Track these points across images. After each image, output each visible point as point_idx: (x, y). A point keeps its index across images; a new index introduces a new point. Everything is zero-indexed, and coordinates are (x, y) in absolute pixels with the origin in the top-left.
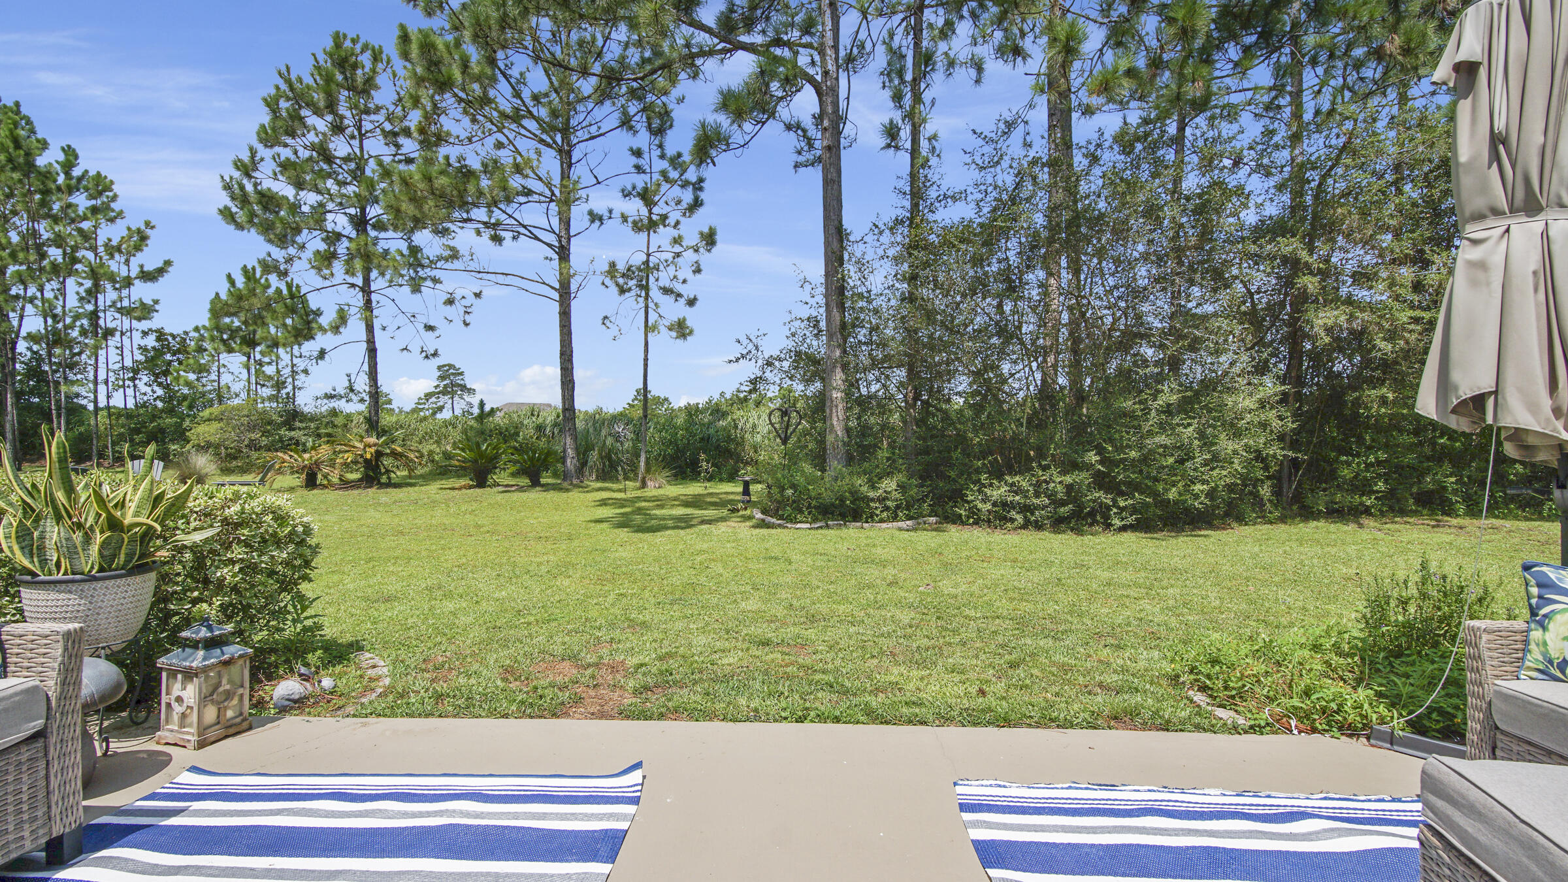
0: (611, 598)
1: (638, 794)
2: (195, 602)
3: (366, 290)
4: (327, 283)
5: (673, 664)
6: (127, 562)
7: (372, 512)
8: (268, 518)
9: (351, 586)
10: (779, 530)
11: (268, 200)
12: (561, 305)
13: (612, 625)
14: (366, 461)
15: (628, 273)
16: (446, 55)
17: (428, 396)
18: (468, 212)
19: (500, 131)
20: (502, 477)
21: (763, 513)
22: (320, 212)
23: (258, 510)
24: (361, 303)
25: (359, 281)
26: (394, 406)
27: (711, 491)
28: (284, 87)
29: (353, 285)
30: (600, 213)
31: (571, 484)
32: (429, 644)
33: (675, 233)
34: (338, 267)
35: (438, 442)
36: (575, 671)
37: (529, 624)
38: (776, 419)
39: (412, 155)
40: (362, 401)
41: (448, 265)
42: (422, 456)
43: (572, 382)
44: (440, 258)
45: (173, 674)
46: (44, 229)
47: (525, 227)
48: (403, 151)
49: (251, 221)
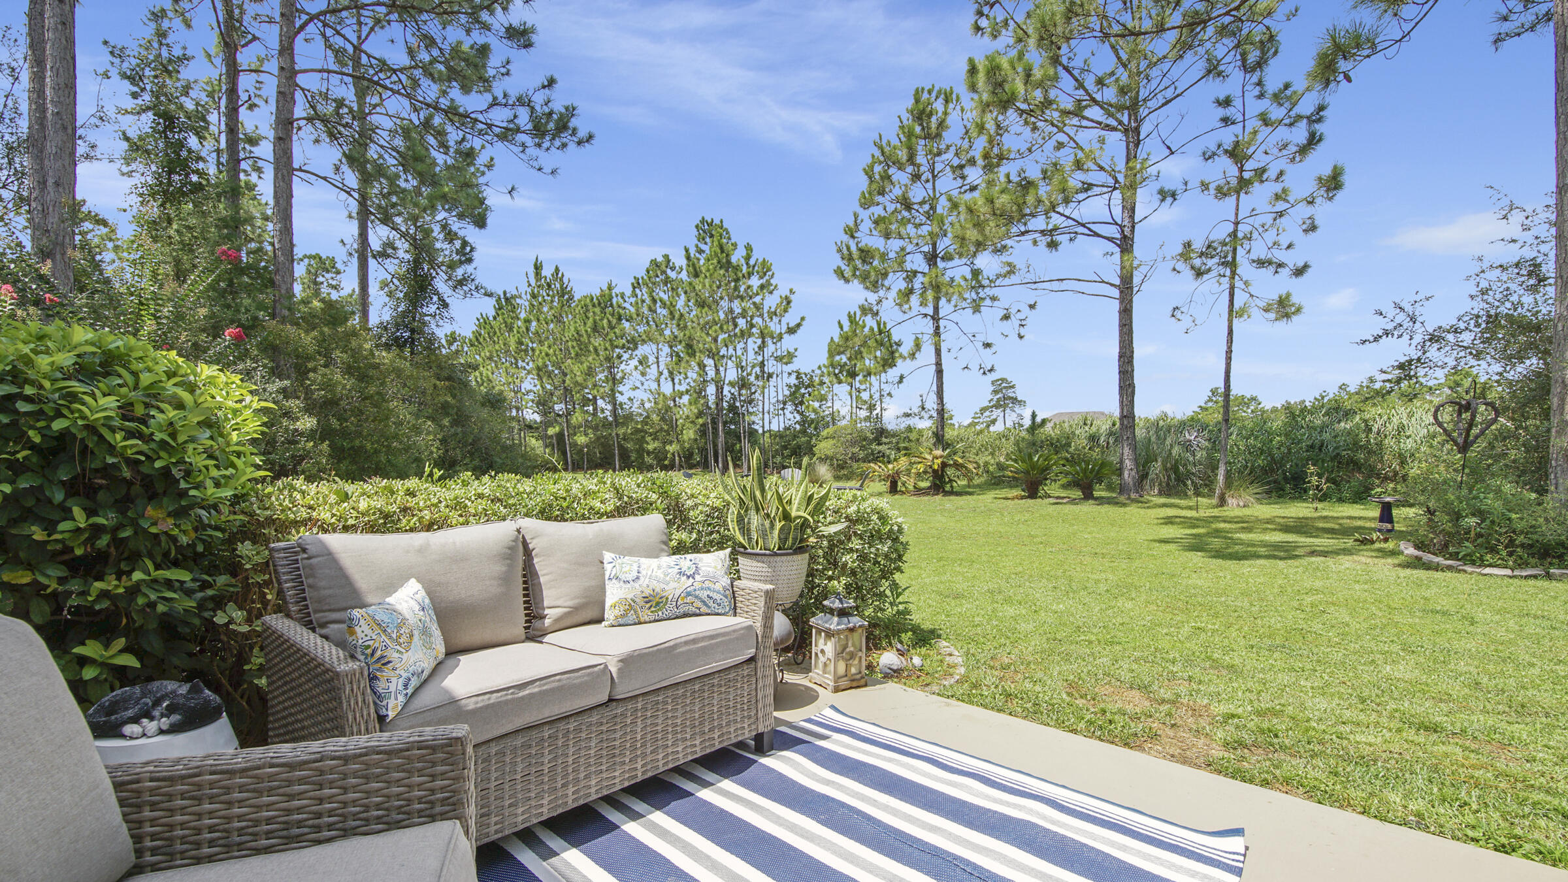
0: (1186, 630)
1: (1241, 865)
2: (830, 579)
3: (936, 318)
4: (907, 316)
5: (1281, 725)
6: (793, 544)
7: (939, 517)
8: (875, 517)
9: (927, 581)
10: (1449, 574)
11: (866, 254)
12: (1121, 303)
13: (1189, 662)
14: (935, 471)
15: (1209, 251)
16: (1010, 72)
17: (983, 410)
18: (1025, 224)
19: (1060, 130)
20: (1053, 488)
21: (1417, 547)
22: (903, 253)
23: (868, 510)
24: (931, 331)
25: (930, 311)
26: (954, 421)
27: (1325, 513)
28: (877, 153)
29: (926, 315)
30: (1173, 188)
31: (1129, 498)
32: (995, 644)
33: (1277, 188)
34: (915, 300)
35: (992, 454)
36: (1147, 703)
37: (1091, 642)
38: (1446, 416)
39: (975, 183)
40: (931, 417)
41: (1007, 281)
42: (979, 467)
43: (1132, 386)
44: (998, 276)
45: (819, 631)
46: (737, 307)
47: (1083, 225)
48: (968, 180)
49: (854, 275)
